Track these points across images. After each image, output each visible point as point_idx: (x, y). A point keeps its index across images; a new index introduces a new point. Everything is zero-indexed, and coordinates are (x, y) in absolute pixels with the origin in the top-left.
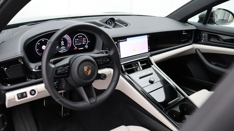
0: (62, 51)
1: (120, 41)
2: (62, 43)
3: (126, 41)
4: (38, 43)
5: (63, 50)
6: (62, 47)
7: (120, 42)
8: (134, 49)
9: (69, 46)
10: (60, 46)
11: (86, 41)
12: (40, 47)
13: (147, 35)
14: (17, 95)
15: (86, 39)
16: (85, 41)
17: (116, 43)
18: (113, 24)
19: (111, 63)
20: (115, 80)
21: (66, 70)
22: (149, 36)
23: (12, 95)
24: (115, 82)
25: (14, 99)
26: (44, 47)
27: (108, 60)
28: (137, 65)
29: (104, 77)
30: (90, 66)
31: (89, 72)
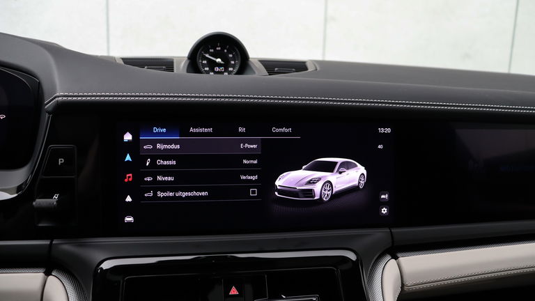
17: (128, 137)
18: (233, 66)
22: (389, 131)
28: (234, 291)
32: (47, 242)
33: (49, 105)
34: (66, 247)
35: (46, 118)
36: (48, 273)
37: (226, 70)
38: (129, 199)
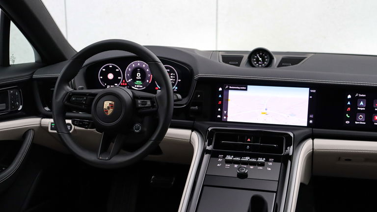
0: (136, 87)
1: (230, 87)
2: (139, 75)
3: (246, 90)
4: (103, 68)
5: (138, 86)
6: (137, 82)
7: (229, 89)
8: (265, 111)
9: (148, 81)
10: (135, 80)
11: (176, 78)
12: (105, 74)
13: (308, 89)
14: (52, 123)
15: (175, 76)
16: (173, 78)
17: (220, 89)
18: (267, 62)
19: (154, 109)
20: (153, 139)
21: (85, 100)
22: (314, 91)
23: (48, 122)
24: (151, 142)
25: (48, 128)
26: (111, 76)
27: (149, 103)
28: (249, 140)
29: (137, 128)
30: (113, 103)
31: (110, 111)
32: (192, 122)
33: (196, 77)
34: (198, 123)
35: (194, 84)
36: (192, 131)
37: (263, 63)
38: (219, 110)
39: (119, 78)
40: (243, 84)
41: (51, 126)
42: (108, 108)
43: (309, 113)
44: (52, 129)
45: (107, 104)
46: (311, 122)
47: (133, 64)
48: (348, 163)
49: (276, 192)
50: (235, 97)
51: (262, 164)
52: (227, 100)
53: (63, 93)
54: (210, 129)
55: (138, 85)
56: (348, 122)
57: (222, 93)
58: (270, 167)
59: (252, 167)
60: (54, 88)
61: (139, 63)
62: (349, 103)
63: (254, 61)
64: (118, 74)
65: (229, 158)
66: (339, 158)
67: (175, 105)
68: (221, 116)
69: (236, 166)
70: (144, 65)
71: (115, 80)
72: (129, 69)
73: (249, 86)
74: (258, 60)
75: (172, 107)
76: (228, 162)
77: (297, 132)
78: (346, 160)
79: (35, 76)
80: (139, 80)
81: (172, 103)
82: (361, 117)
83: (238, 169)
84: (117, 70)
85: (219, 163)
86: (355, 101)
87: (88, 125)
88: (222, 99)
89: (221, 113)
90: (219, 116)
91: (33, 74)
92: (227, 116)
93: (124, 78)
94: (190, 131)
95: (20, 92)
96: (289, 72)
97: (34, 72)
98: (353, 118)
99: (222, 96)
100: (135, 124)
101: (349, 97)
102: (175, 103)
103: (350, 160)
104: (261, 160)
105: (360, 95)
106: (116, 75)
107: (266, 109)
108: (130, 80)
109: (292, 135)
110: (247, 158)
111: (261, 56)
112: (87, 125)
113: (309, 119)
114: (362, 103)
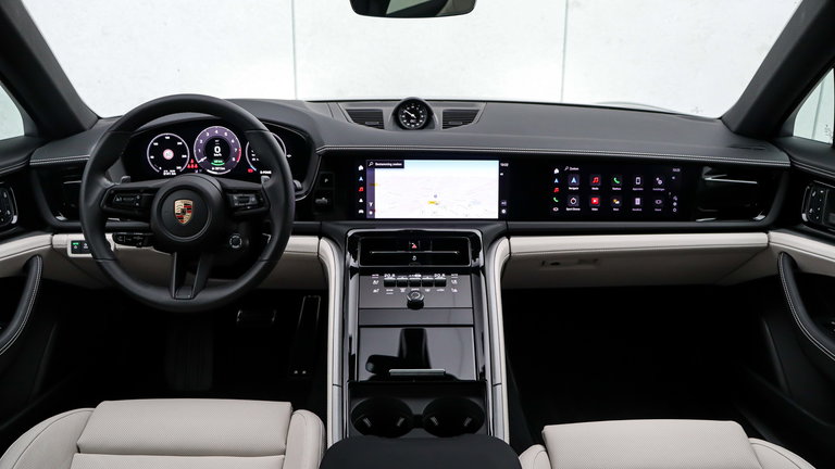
0: (215, 171)
1: (377, 164)
2: (217, 150)
3: (402, 167)
4: (155, 141)
5: (217, 168)
6: (216, 161)
7: (374, 167)
8: (433, 199)
9: (234, 159)
10: (211, 158)
12: (157, 152)
13: (497, 162)
14: (73, 242)
17: (361, 168)
18: (423, 119)
19: (263, 208)
20: (266, 258)
21: (138, 201)
22: (507, 165)
23: (64, 240)
24: (263, 263)
25: (66, 250)
26: (168, 154)
27: (253, 199)
28: (414, 246)
29: (237, 241)
30: (191, 203)
31: (187, 218)
32: (319, 223)
33: (319, 150)
35: (317, 161)
36: (320, 239)
37: (418, 121)
38: (361, 201)
39: (184, 156)
40: (396, 158)
41: (73, 246)
42: (183, 212)
43: (501, 198)
44: (73, 251)
45: (179, 205)
46: (504, 211)
47: (207, 133)
48: (555, 268)
49: (473, 326)
50: (385, 179)
51: (442, 284)
52: (373, 185)
53: (98, 192)
54: (350, 234)
55: (218, 166)
56: (556, 209)
57: (363, 173)
58: (454, 287)
59: (428, 290)
60: (80, 179)
61: (217, 130)
62: (556, 181)
63: (403, 119)
64: (181, 150)
65: (389, 277)
66: (543, 263)
67: (297, 197)
68: (365, 211)
69: (403, 290)
70: (226, 133)
71: (177, 160)
72: (200, 140)
73: (406, 161)
74: (408, 118)
75: (294, 200)
76: (389, 284)
77: (486, 229)
78: (553, 264)
79: (34, 162)
80: (218, 158)
81: (293, 193)
82: (574, 200)
83: (409, 295)
84: (179, 143)
85: (376, 287)
86: (565, 177)
87: (142, 241)
88: (364, 184)
89: (364, 206)
90: (361, 211)
91: (29, 158)
92: (374, 211)
93: (192, 157)
94: (316, 238)
95: (10, 193)
96: (460, 135)
97: (31, 154)
98: (564, 203)
99: (365, 178)
100: (231, 234)
101: (557, 171)
102: (298, 193)
103: (557, 264)
104: (440, 277)
105: (571, 169)
106: (179, 151)
107: (435, 196)
108: (202, 160)
109: (479, 234)
110: (417, 277)
111: (414, 111)
112: (140, 241)
113: (501, 207)
114: (574, 180)
